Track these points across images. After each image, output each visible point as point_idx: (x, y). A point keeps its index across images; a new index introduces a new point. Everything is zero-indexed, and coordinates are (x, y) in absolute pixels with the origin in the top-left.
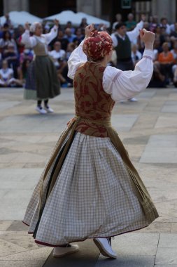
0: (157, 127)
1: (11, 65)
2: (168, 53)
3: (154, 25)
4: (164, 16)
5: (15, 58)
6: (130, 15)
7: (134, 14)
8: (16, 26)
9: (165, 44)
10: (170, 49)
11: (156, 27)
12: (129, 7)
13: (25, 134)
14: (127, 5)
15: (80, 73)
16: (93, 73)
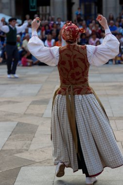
3: (52, 22)
4: (59, 16)
12: (35, 10)
14: (34, 8)
15: (66, 54)
16: (79, 51)
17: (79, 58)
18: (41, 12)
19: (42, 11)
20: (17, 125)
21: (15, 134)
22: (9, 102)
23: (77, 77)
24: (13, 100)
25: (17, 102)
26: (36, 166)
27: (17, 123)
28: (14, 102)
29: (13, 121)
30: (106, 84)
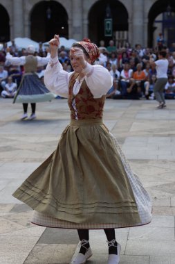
0: (131, 130)
1: (16, 81)
2: (141, 72)
3: (130, 50)
4: (138, 43)
5: (18, 74)
6: (111, 42)
7: (115, 41)
8: (20, 50)
9: (138, 65)
10: (142, 69)
11: (132, 52)
12: (110, 35)
13: (25, 135)
14: (109, 33)
19: (119, 37)
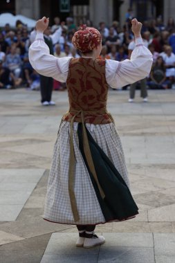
12: (67, 11)
14: (66, 8)
15: (77, 70)
16: (94, 68)
17: (94, 78)
18: (75, 14)
19: (77, 12)
20: (44, 174)
21: (42, 186)
22: (32, 141)
23: (90, 102)
24: (37, 138)
25: (44, 141)
26: (73, 232)
27: (44, 171)
28: (39, 141)
29: (38, 168)
30: (169, 118)
